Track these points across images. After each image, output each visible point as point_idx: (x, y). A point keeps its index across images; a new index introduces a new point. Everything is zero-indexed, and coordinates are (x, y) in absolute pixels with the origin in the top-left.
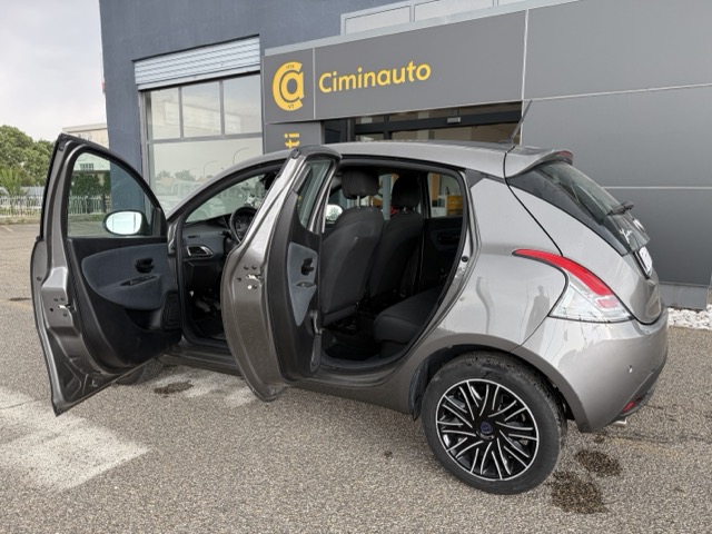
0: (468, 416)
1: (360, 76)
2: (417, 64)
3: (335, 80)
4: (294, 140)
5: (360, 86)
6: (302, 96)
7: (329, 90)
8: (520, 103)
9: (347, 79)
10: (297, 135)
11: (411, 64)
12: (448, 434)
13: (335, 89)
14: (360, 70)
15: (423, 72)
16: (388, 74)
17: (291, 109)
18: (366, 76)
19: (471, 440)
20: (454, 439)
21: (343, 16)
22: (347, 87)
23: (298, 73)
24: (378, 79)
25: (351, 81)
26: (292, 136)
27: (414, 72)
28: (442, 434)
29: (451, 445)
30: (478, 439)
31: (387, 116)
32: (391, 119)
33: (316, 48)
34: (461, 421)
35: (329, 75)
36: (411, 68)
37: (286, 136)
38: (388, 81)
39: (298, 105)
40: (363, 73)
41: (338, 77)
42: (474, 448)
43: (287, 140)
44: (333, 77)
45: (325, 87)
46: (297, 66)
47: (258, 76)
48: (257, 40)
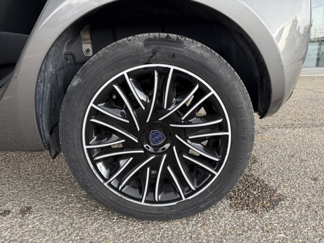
0: (130, 128)
12: (104, 160)
19: (138, 159)
20: (112, 165)
28: (94, 163)
29: (110, 175)
30: (147, 154)
34: (122, 137)
42: (144, 169)
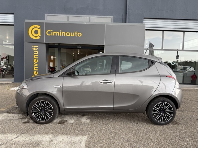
1: (60, 33)
2: (78, 32)
3: (52, 32)
4: (36, 48)
5: (60, 35)
6: (40, 35)
7: (50, 35)
8: (104, 45)
9: (56, 33)
10: (37, 47)
11: (76, 32)
13: (52, 35)
14: (60, 31)
15: (80, 35)
16: (69, 33)
17: (36, 39)
18: (62, 33)
21: (46, 15)
22: (56, 35)
23: (39, 29)
24: (66, 34)
25: (57, 34)
26: (35, 46)
27: (77, 34)
28: (154, 115)
31: (59, 44)
32: (60, 45)
33: (45, 23)
34: (158, 112)
35: (50, 31)
36: (76, 33)
37: (33, 46)
38: (69, 35)
39: (38, 38)
40: (61, 32)
41: (53, 32)
42: (160, 117)
43: (33, 48)
44: (51, 31)
45: (48, 34)
46: (39, 27)
47: (13, 26)
48: (13, 15)
